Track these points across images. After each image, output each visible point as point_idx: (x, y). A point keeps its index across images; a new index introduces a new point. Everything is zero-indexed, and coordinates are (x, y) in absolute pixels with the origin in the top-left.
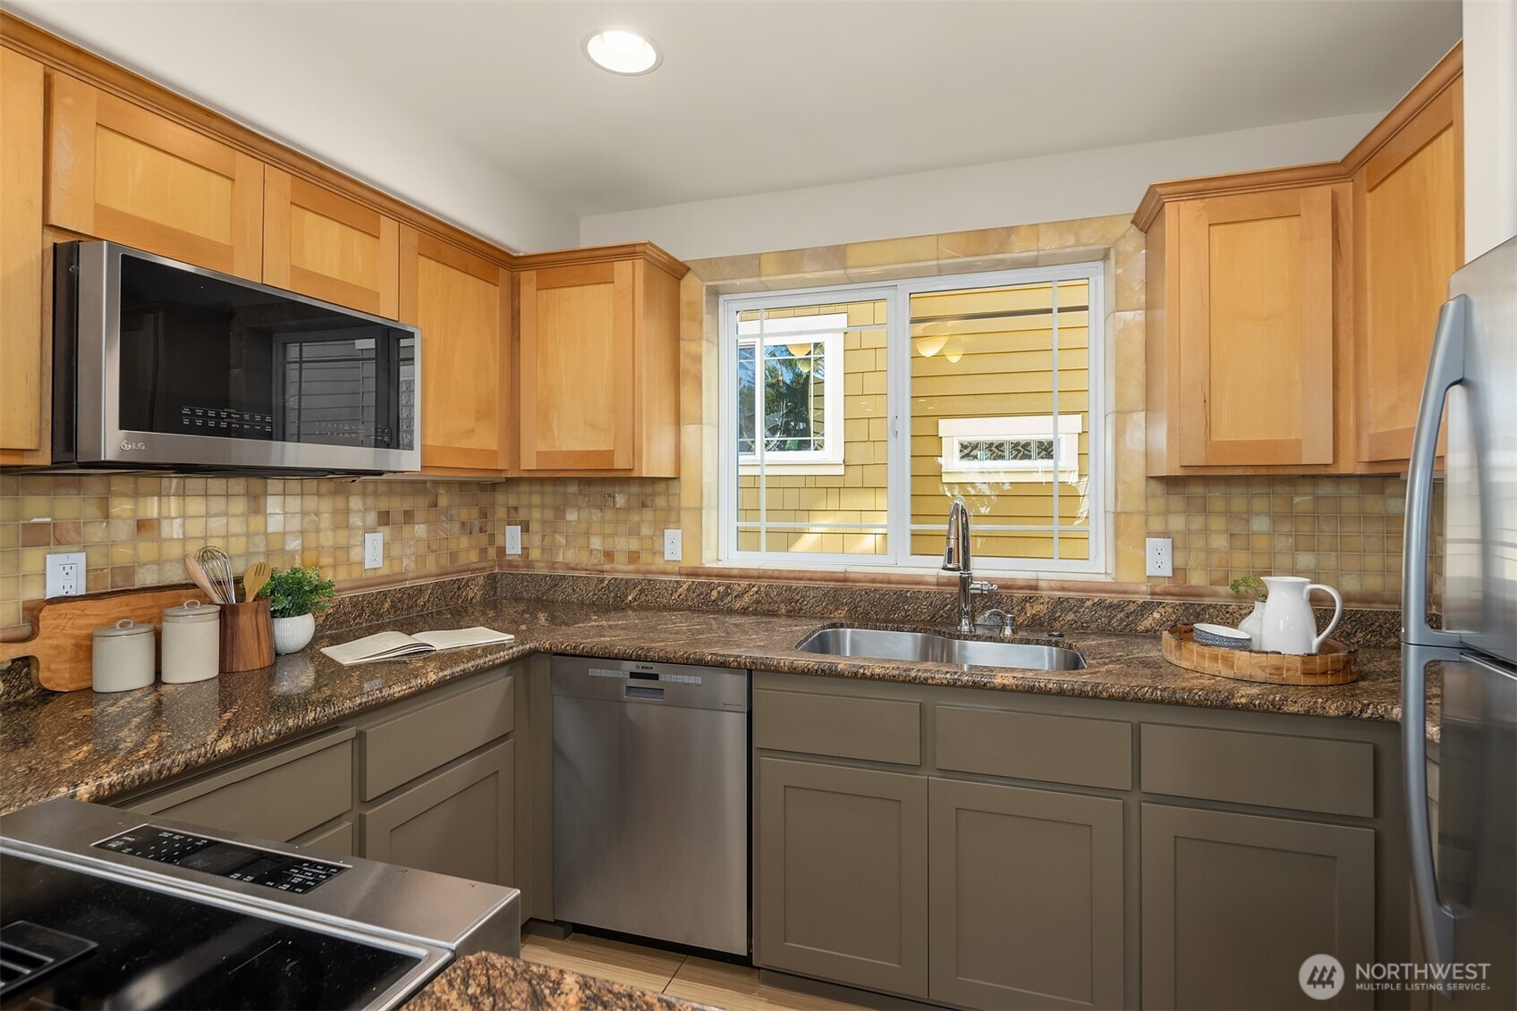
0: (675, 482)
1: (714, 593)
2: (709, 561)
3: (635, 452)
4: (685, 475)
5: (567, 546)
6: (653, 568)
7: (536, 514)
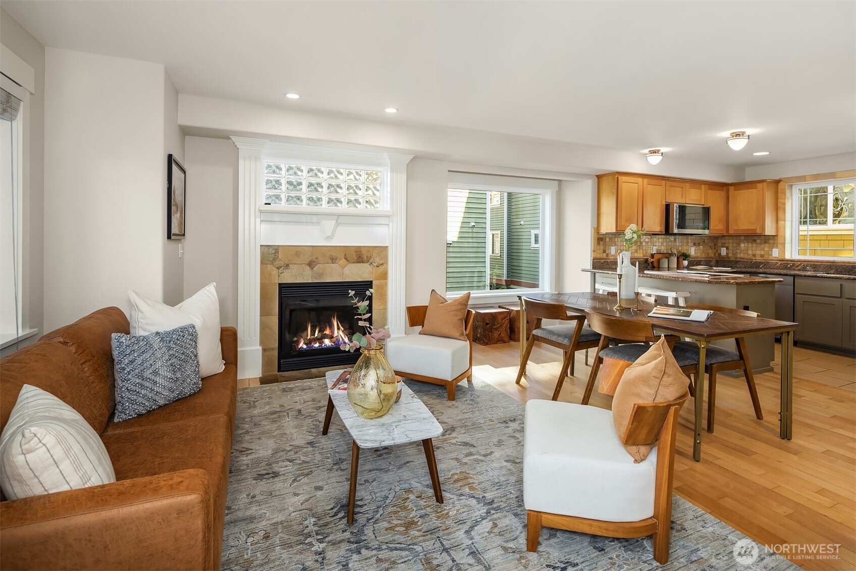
0: (776, 237)
1: (789, 266)
2: (788, 256)
3: (763, 229)
4: (779, 235)
5: (740, 253)
6: (769, 259)
7: (731, 245)
